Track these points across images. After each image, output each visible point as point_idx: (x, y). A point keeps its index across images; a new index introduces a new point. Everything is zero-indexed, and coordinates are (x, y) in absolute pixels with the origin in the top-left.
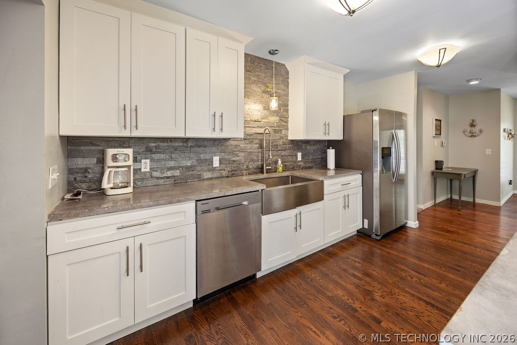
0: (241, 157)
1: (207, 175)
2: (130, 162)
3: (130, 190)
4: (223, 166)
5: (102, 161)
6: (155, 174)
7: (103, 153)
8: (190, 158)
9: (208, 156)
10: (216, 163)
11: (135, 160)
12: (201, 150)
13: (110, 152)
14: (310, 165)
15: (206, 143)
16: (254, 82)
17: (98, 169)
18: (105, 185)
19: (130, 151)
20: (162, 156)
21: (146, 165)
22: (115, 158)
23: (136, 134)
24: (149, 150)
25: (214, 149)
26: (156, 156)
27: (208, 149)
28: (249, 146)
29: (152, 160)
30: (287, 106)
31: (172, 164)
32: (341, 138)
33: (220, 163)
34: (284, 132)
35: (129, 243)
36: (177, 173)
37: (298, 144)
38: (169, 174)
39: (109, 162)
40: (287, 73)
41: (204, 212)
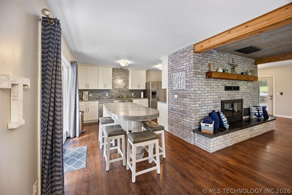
0: (114, 94)
1: (105, 98)
2: (87, 94)
3: (87, 99)
4: (109, 96)
5: (82, 94)
6: (93, 97)
7: (83, 92)
8: (101, 94)
9: (105, 94)
10: (107, 95)
11: (89, 94)
12: (103, 92)
13: (84, 92)
14: (137, 97)
15: (104, 90)
16: (118, 75)
17: (82, 95)
18: (83, 98)
19: (87, 92)
20: (94, 93)
21: (91, 95)
22: (85, 93)
23: (88, 89)
24: (92, 92)
25: (106, 92)
26: (93, 93)
27: (105, 92)
28: (116, 91)
29: (92, 94)
30: (129, 80)
31: (96, 95)
32: (145, 89)
33: (108, 95)
34: (127, 87)
35: (87, 107)
36: (97, 97)
37: (132, 91)
38: (96, 97)
39: (84, 94)
40: (128, 71)
41: (100, 103)
